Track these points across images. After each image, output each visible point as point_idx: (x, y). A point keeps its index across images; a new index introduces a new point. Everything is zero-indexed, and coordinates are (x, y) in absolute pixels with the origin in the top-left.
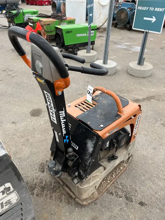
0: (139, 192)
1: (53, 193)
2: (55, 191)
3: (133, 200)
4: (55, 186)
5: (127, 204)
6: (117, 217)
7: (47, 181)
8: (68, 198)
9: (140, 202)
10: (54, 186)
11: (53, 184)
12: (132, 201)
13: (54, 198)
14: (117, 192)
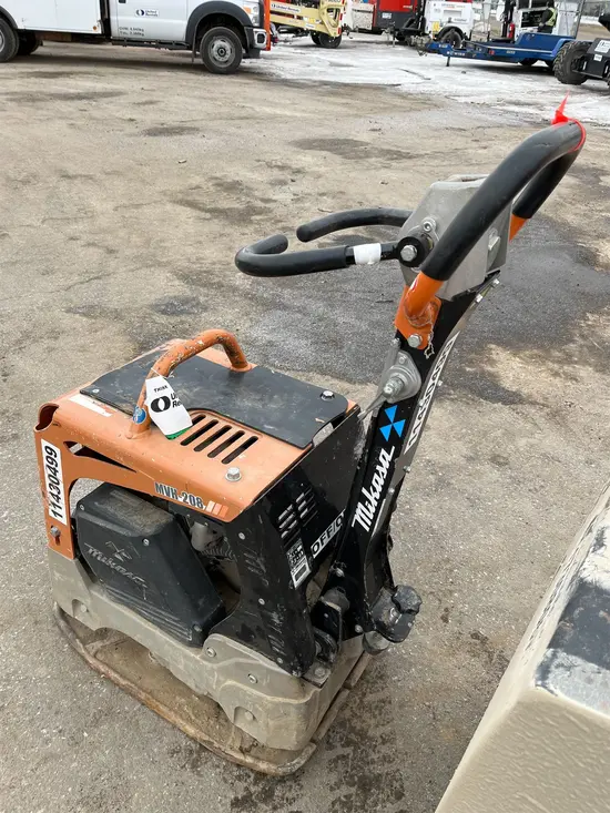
1: (371, 739)
2: (363, 734)
4: (341, 739)
11: (340, 751)
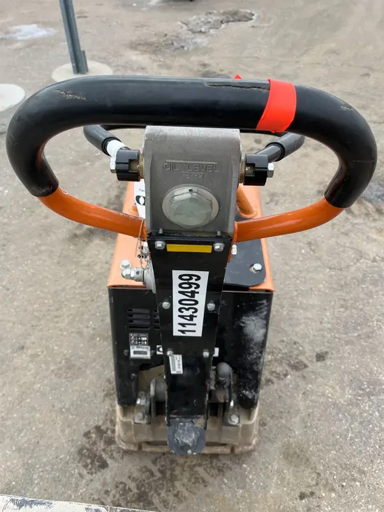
0: (301, 342)
1: (173, 486)
2: (173, 478)
3: (306, 362)
4: (162, 466)
5: (304, 377)
6: (313, 412)
7: (136, 474)
8: (211, 463)
9: (316, 357)
10: (162, 472)
11: (154, 469)
12: (306, 366)
13: (186, 494)
14: (273, 370)
